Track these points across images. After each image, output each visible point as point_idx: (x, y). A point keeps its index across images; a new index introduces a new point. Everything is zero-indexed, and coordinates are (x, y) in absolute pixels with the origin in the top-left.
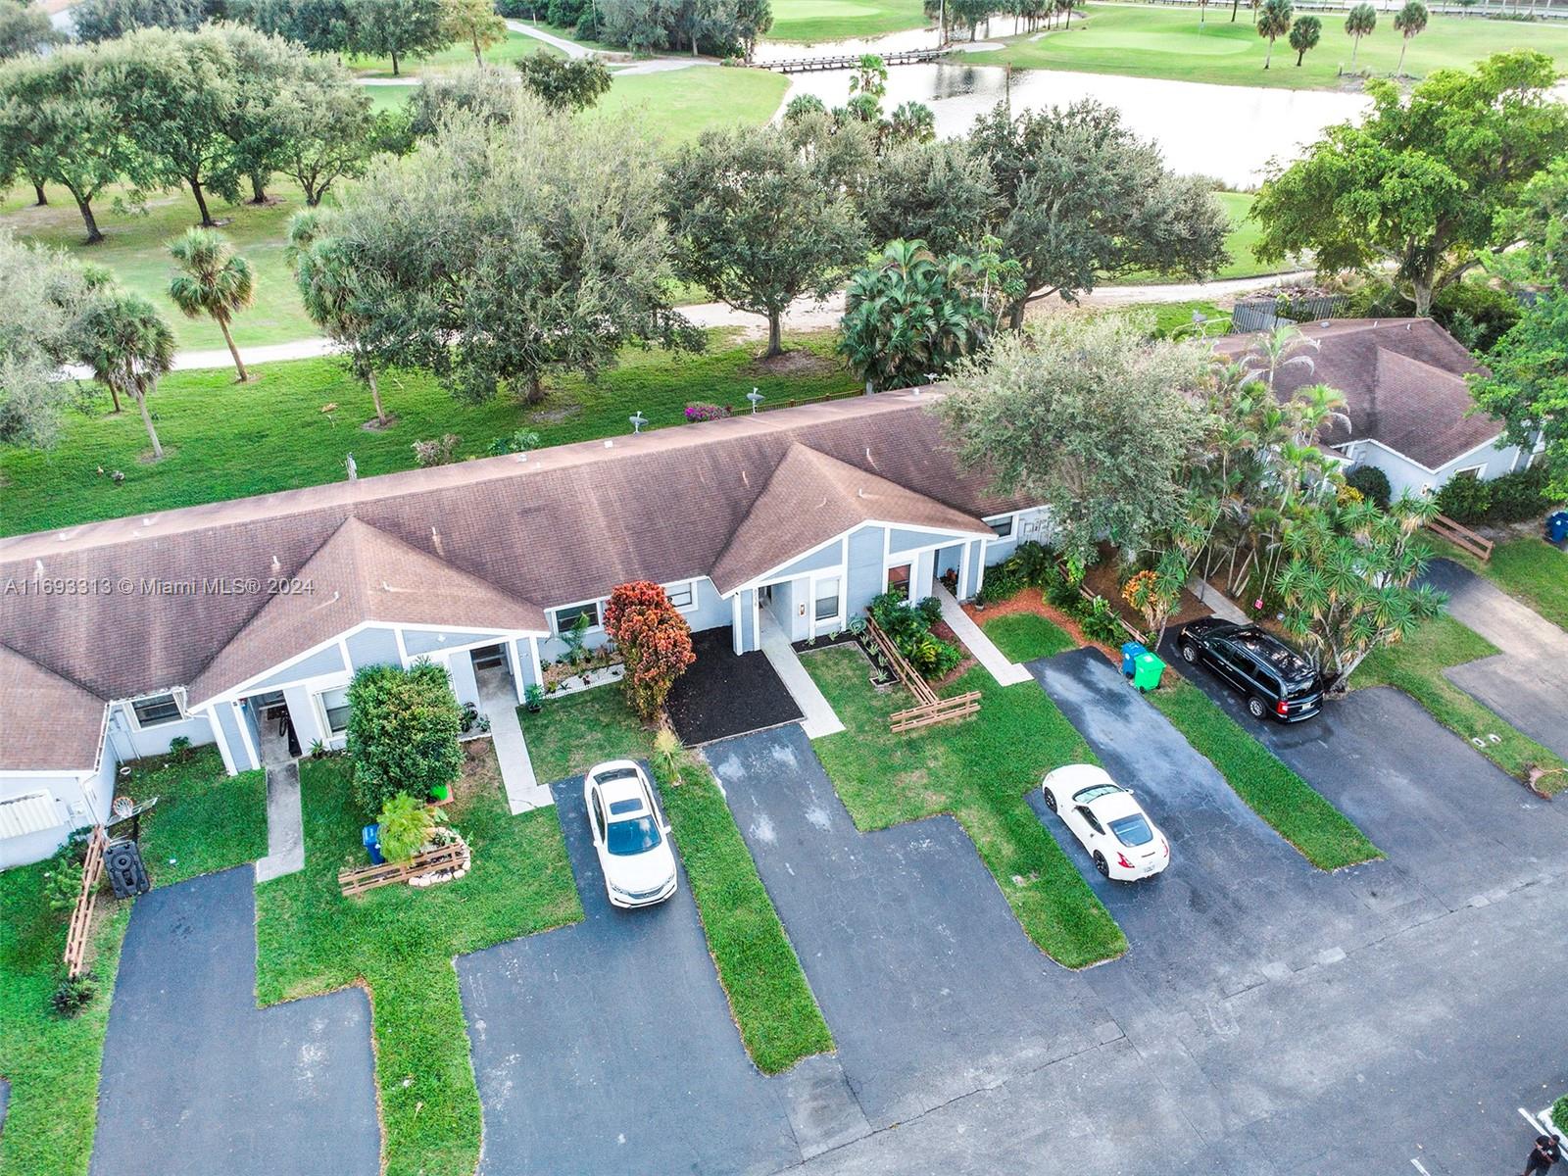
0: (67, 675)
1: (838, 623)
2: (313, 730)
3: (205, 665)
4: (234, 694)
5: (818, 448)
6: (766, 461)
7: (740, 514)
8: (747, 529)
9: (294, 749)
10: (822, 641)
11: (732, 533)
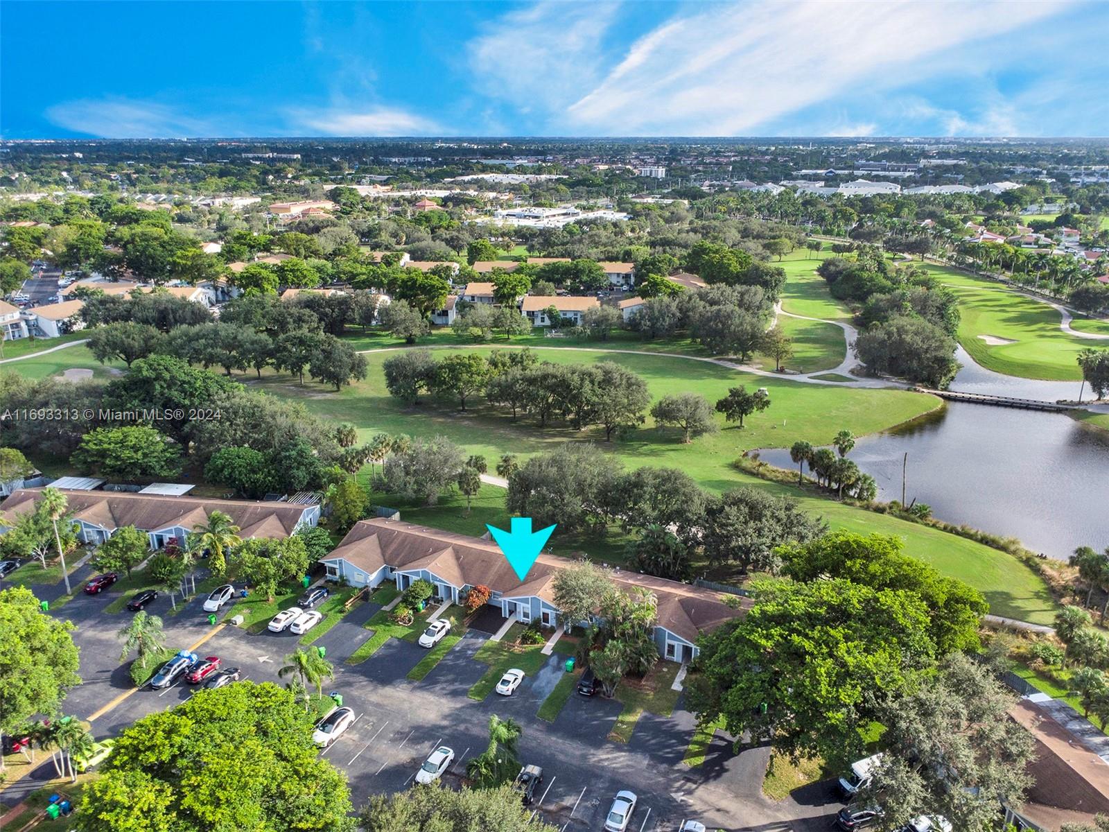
0: (384, 556)
1: (528, 620)
3: (404, 565)
6: (546, 572)
7: (524, 583)
8: (522, 587)
11: (518, 586)
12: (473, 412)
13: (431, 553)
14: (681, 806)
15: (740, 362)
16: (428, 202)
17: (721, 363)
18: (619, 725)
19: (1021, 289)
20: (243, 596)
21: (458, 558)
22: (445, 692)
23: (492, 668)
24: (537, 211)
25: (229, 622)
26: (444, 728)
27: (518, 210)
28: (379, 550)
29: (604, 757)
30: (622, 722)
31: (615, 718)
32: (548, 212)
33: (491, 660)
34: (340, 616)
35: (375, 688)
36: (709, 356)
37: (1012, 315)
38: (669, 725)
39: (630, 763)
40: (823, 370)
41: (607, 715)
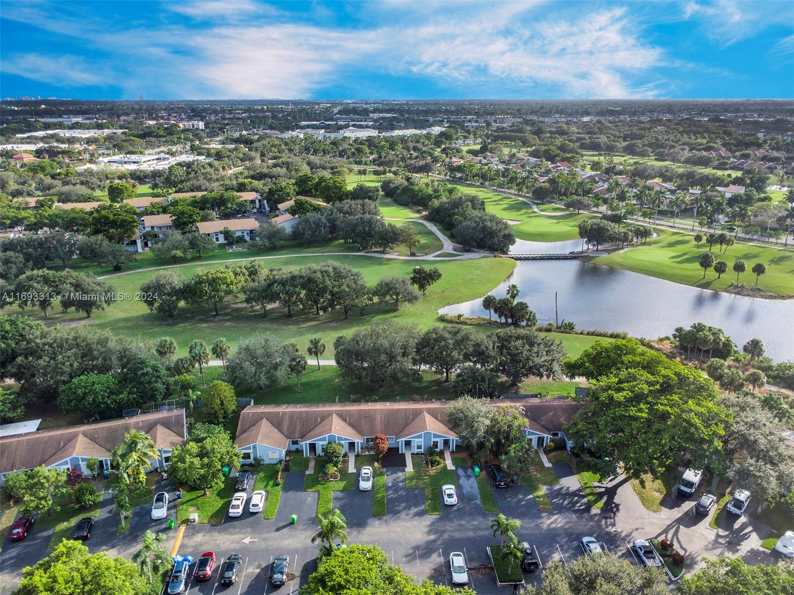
0: (283, 433)
1: (422, 450)
2: (319, 451)
3: (304, 436)
4: (308, 442)
5: (429, 413)
6: (417, 413)
7: (407, 425)
8: (407, 428)
9: (315, 455)
10: (417, 454)
11: (404, 428)
12: (226, 314)
13: (321, 422)
14: (616, 535)
15: (383, 252)
16: (24, 155)
17: (369, 254)
18: (537, 499)
19: (496, 191)
20: (179, 497)
21: (345, 420)
22: (410, 516)
23: (427, 490)
24: (134, 157)
25: (187, 521)
26: (434, 541)
27: (116, 158)
28: (276, 430)
29: (549, 522)
30: (538, 497)
31: (531, 496)
32: (144, 158)
33: (421, 484)
34: (279, 488)
35: (359, 532)
36: (359, 251)
37: (505, 206)
38: (565, 489)
39: (567, 520)
40: (437, 251)
41: (525, 495)
